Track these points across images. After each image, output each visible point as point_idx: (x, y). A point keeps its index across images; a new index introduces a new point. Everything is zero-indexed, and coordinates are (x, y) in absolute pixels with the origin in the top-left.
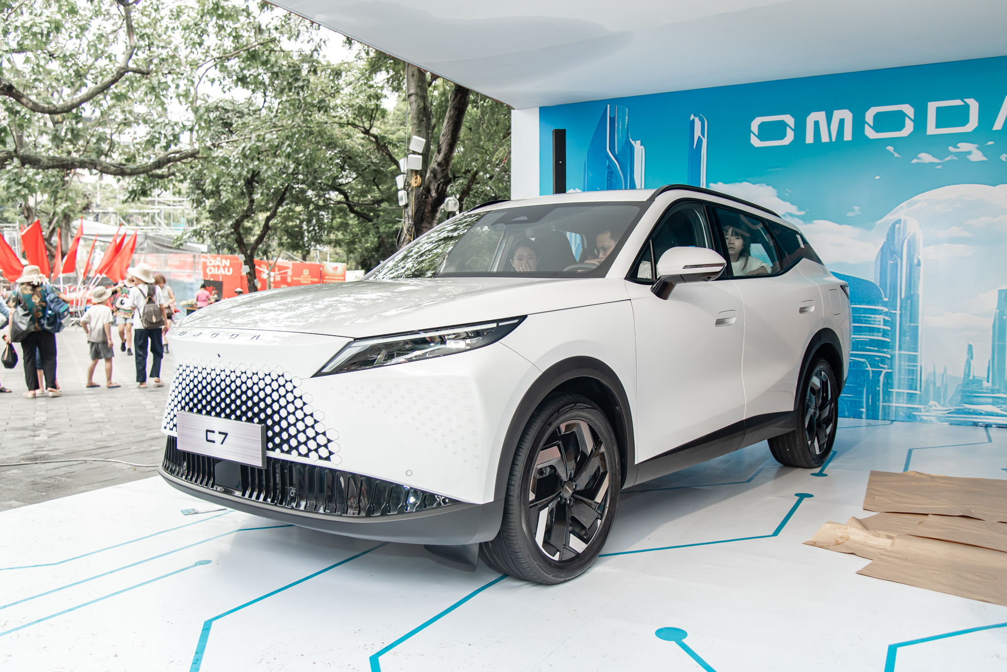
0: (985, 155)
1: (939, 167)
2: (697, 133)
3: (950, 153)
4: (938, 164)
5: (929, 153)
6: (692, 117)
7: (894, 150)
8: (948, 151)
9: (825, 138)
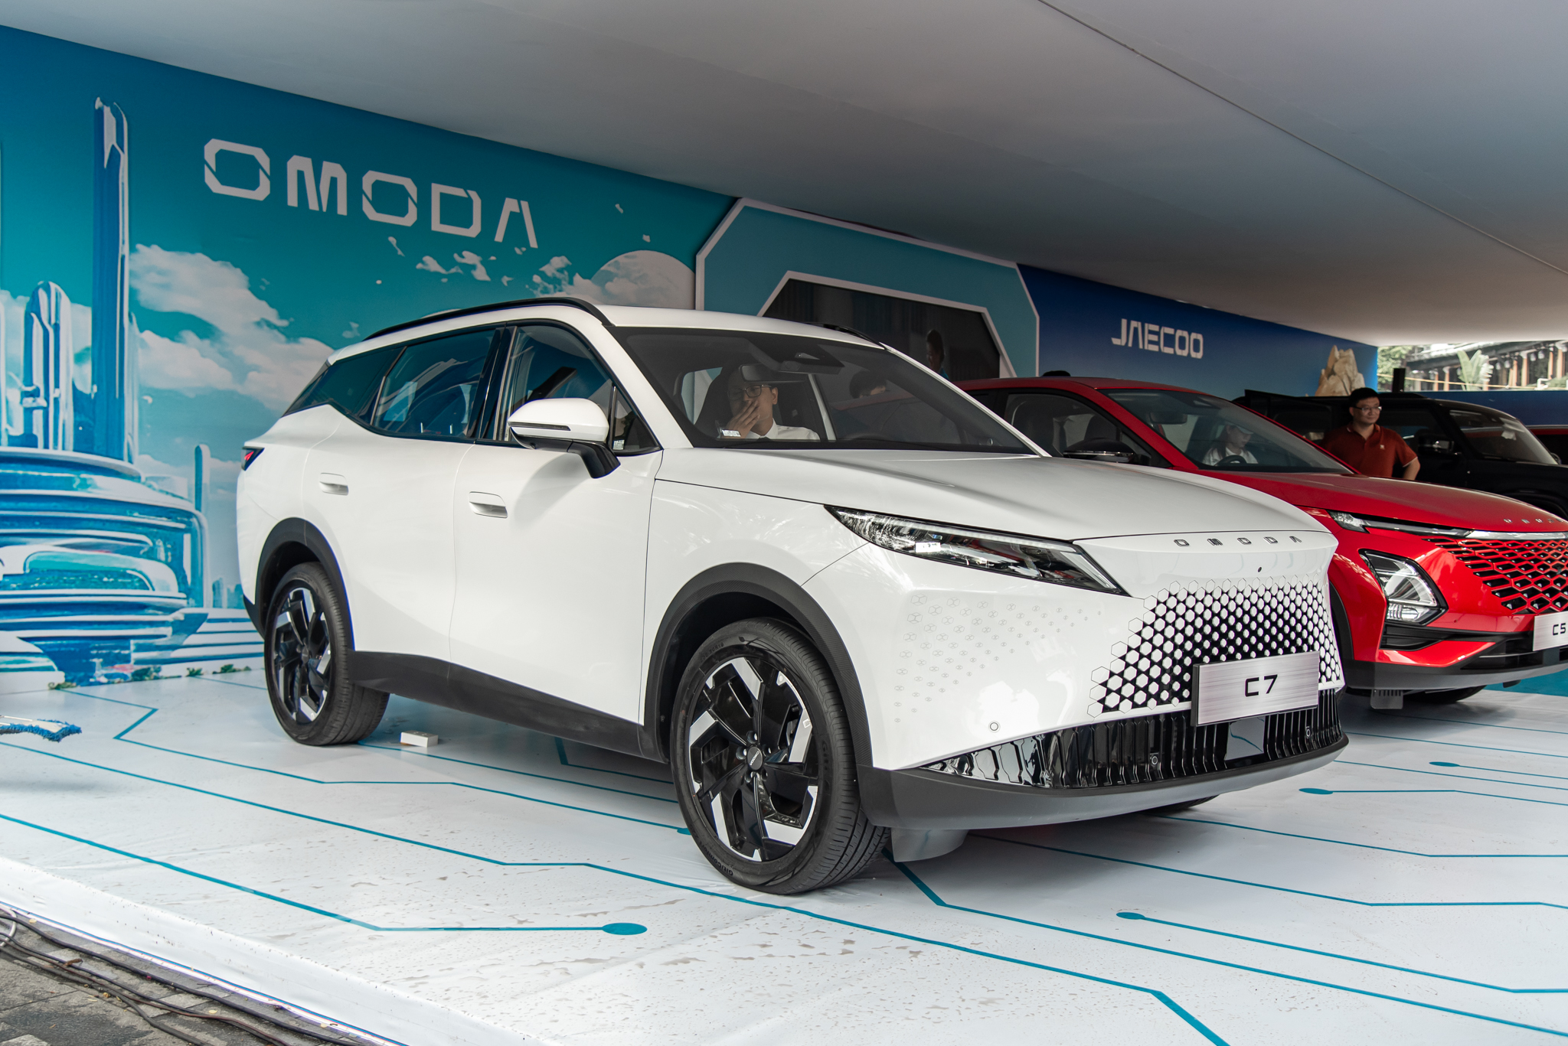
0: (488, 274)
1: (445, 280)
2: (110, 140)
3: (455, 263)
4: (444, 276)
5: (434, 258)
6: (98, 104)
7: (397, 244)
8: (454, 259)
9: (313, 205)
